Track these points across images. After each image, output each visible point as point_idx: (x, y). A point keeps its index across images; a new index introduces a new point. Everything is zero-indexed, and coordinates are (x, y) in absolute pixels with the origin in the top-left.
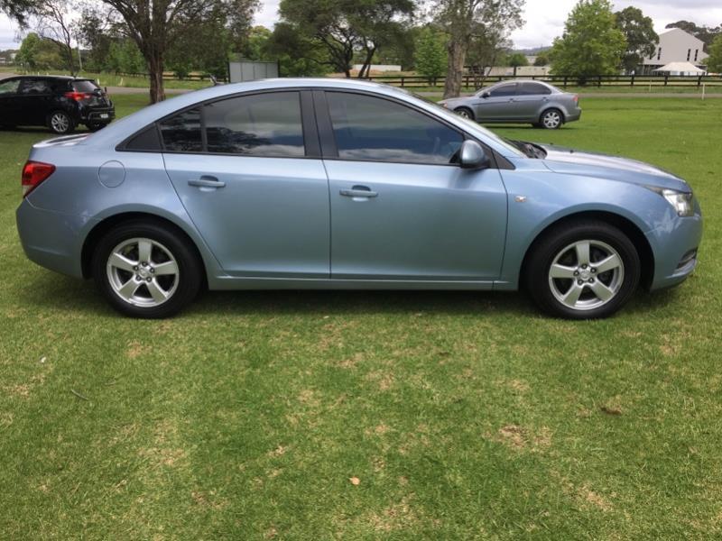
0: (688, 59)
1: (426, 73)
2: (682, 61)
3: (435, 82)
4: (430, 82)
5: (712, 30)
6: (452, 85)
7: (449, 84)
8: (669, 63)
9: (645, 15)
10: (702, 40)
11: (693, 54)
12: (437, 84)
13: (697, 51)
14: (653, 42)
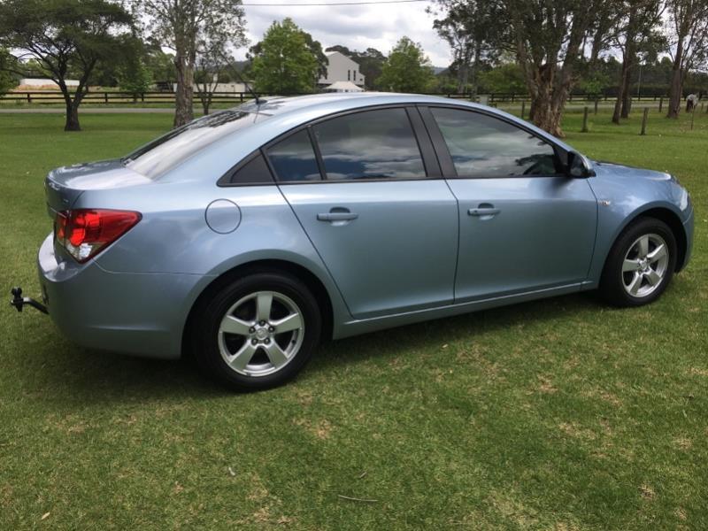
0: (349, 79)
1: (129, 88)
2: (345, 81)
3: (143, 98)
4: (135, 98)
5: (361, 54)
6: (184, 102)
7: (180, 99)
8: (335, 82)
9: (314, 39)
10: (357, 62)
11: (352, 74)
12: (146, 100)
13: (355, 72)
14: (324, 63)
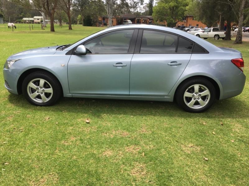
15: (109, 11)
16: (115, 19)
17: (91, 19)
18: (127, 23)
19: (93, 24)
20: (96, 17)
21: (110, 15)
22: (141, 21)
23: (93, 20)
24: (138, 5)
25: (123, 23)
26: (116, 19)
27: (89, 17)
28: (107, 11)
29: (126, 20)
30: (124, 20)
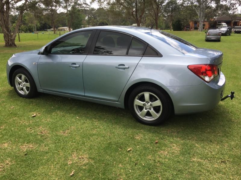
15: (200, 14)
16: (207, 22)
17: (181, 24)
18: (221, 26)
19: (182, 29)
20: (187, 21)
21: (201, 19)
22: (239, 23)
23: (183, 25)
24: (236, 6)
25: (217, 26)
26: (209, 23)
27: (179, 21)
28: (199, 15)
29: (221, 22)
30: (219, 22)
